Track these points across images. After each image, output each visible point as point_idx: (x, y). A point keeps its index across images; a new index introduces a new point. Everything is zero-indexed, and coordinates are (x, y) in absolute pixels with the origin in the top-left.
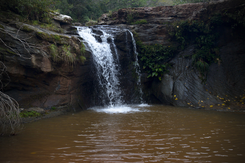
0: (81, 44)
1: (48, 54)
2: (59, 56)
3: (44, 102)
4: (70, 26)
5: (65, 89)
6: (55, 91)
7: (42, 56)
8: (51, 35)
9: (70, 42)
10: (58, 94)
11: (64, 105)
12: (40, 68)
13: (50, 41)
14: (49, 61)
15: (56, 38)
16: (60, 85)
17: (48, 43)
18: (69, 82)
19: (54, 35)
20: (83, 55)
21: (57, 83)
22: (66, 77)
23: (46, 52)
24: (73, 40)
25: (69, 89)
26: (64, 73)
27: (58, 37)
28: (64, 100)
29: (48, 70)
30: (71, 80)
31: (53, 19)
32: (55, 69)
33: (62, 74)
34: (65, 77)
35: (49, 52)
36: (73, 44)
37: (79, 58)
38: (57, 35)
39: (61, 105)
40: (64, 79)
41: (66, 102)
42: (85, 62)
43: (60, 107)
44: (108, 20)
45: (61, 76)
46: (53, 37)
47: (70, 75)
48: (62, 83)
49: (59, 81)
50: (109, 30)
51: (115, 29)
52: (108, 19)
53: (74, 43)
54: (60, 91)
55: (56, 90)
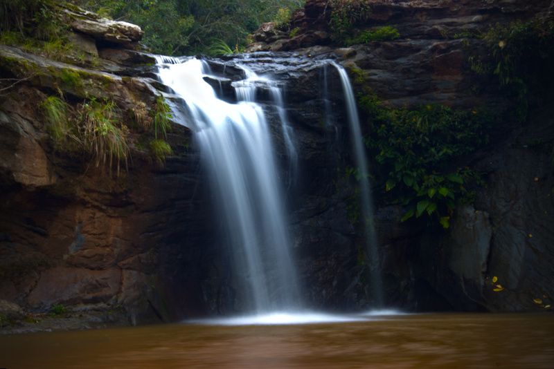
0: (155, 102)
1: (36, 129)
2: (74, 136)
3: (27, 290)
4: (130, 53)
5: (100, 250)
6: (66, 257)
7: (17, 135)
8: (51, 70)
9: (117, 93)
10: (76, 266)
11: (95, 301)
12: (9, 172)
13: (44, 85)
14: (39, 151)
15: (64, 78)
16: (84, 236)
17: (38, 92)
18: (117, 226)
19: (62, 70)
20: (160, 137)
21: (73, 229)
22: (104, 207)
23: (31, 123)
24: (129, 89)
25: (116, 250)
26: (95, 195)
27: (73, 75)
28: (96, 287)
29: (38, 179)
30: (120, 221)
31: (72, 27)
32: (61, 177)
33: (87, 198)
34: (101, 210)
35: (42, 122)
36: (127, 100)
37: (149, 147)
38: (70, 70)
39: (86, 302)
40: (99, 214)
41: (106, 292)
42: (168, 161)
43: (82, 307)
44: (274, 37)
45: (84, 204)
46: (57, 74)
47: (118, 203)
48: (88, 228)
49: (80, 222)
50: (266, 65)
51: (288, 60)
52: (274, 34)
53: (130, 98)
54: (84, 257)
55: (72, 252)
